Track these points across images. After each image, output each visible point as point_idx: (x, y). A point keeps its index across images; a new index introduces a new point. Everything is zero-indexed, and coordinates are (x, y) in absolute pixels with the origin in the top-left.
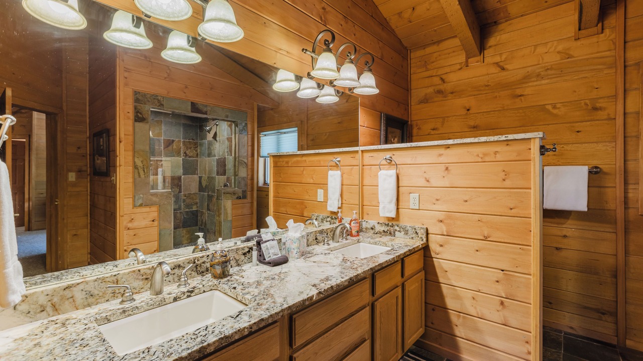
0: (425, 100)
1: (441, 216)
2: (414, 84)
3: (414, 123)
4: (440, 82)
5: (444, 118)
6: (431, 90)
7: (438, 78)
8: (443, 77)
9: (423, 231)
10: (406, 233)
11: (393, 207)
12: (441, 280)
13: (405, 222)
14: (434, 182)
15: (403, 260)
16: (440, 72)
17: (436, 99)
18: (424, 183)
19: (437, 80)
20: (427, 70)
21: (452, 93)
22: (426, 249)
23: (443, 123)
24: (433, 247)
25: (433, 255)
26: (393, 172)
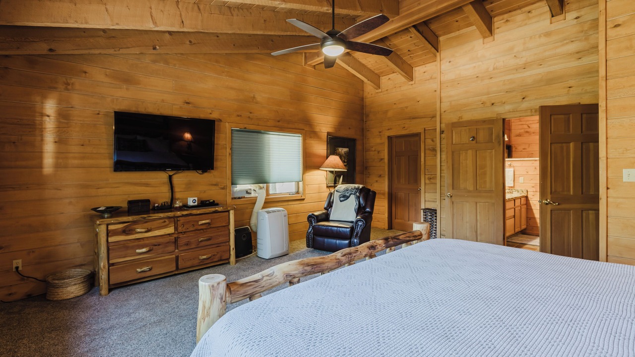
0: (519, 135)
1: (533, 185)
2: (513, 128)
3: (513, 146)
4: (528, 127)
5: (529, 144)
6: (522, 131)
7: (526, 126)
8: (529, 125)
9: (526, 191)
10: (518, 192)
11: (512, 182)
12: (533, 208)
13: (516, 188)
14: (530, 173)
15: (514, 200)
16: (527, 123)
17: (525, 135)
18: (526, 173)
19: (526, 127)
20: (520, 121)
21: (534, 133)
22: (527, 197)
23: (529, 146)
24: (529, 196)
25: (529, 199)
26: (512, 169)
